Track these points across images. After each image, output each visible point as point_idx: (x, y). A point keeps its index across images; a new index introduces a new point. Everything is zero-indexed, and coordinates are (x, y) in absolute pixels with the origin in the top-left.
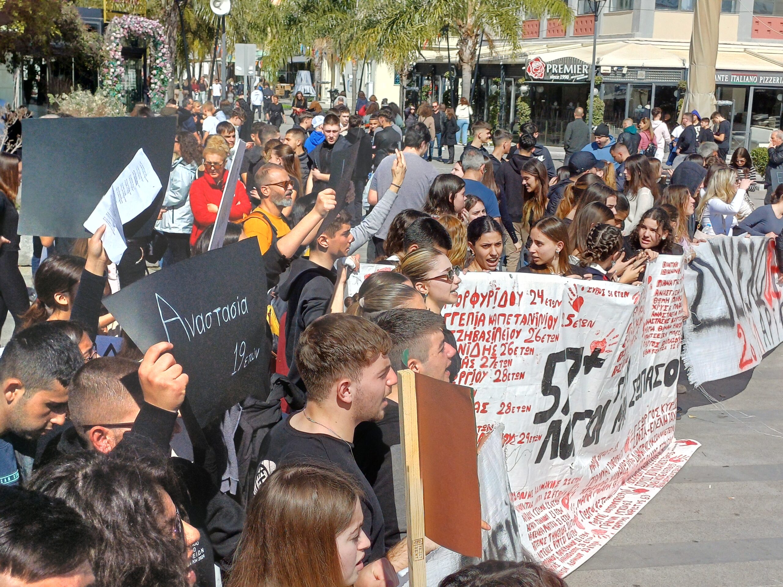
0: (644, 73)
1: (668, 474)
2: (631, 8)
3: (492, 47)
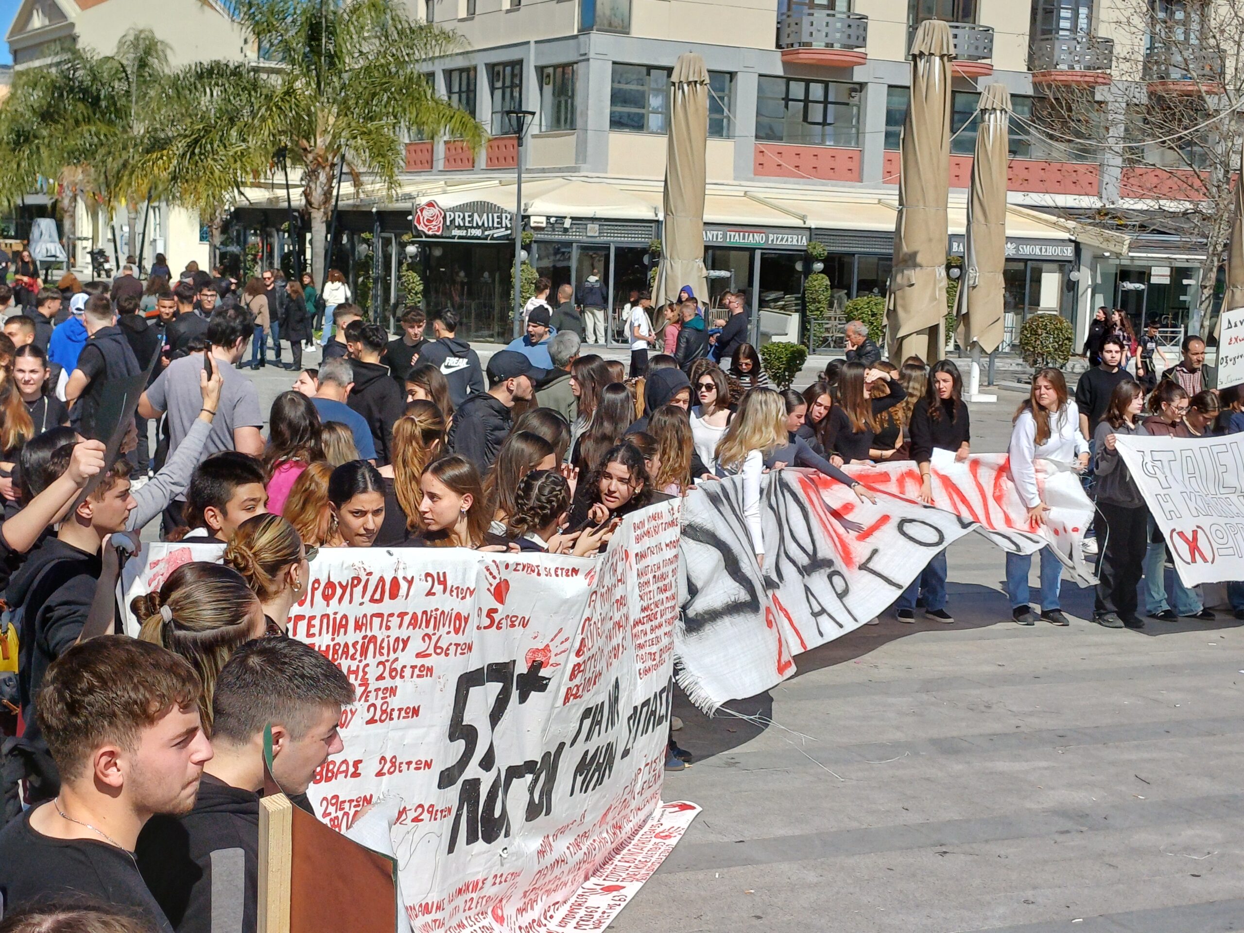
0: (597, 227)
1: (653, 859)
2: (573, 127)
3: (357, 184)
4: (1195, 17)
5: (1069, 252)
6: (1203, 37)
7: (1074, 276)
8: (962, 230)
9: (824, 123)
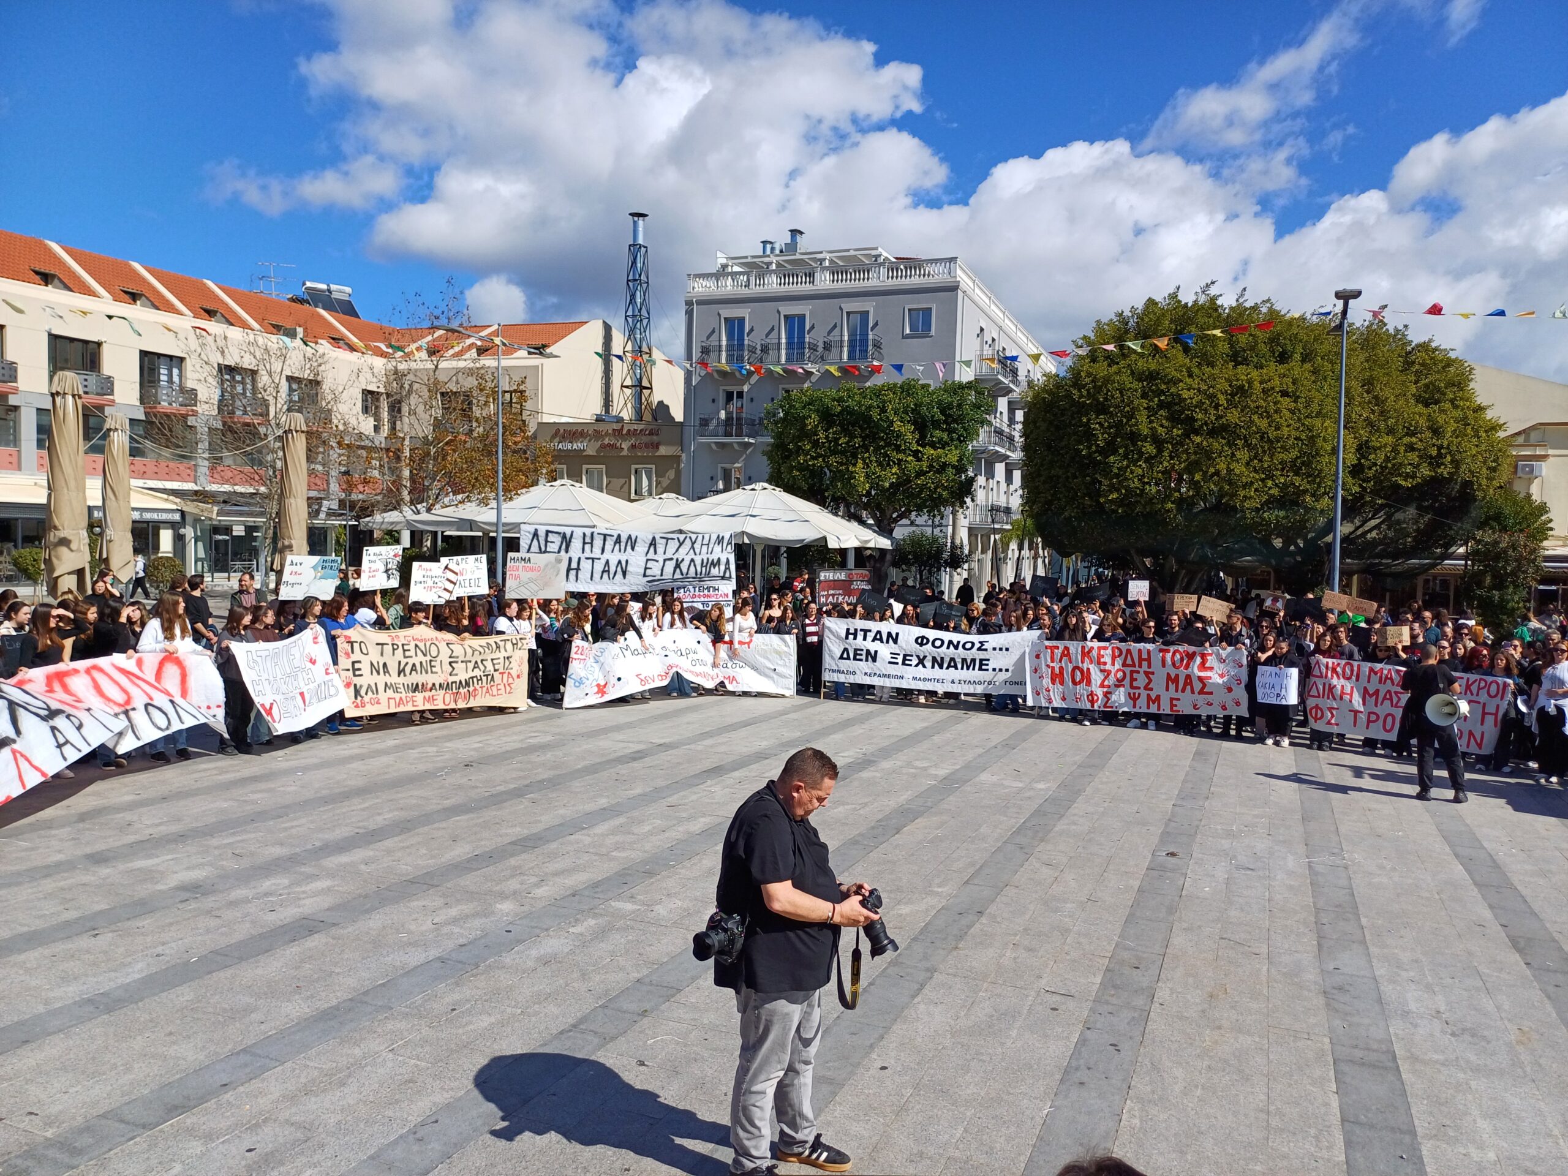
4: (248, 380)
5: (177, 517)
6: (254, 392)
7: (182, 531)
8: (100, 503)
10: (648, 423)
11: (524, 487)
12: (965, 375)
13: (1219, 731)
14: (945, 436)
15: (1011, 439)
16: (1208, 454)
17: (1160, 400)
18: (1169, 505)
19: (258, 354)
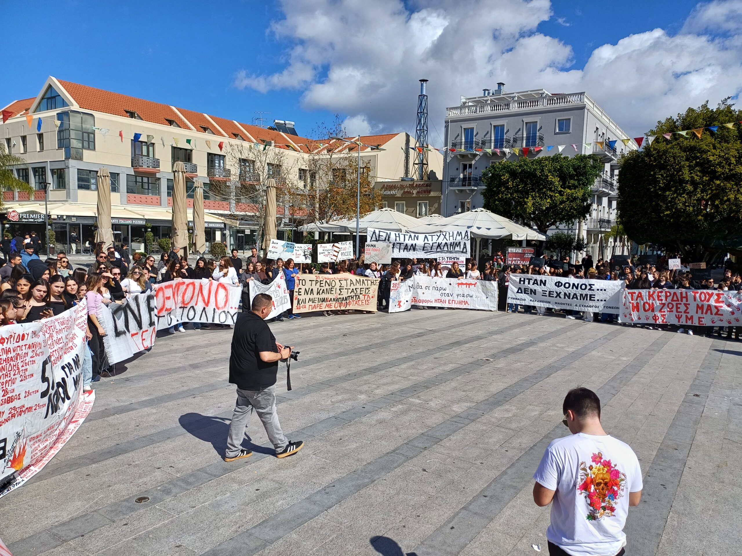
0: (75, 218)
2: (65, 188)
4: (251, 165)
5: (223, 226)
6: (254, 170)
7: (225, 232)
8: (192, 220)
9: (148, 189)
10: (426, 181)
11: (368, 211)
12: (588, 150)
13: (725, 336)
14: (576, 183)
15: (612, 185)
16: (723, 190)
17: (696, 162)
18: (700, 217)
19: (255, 153)
